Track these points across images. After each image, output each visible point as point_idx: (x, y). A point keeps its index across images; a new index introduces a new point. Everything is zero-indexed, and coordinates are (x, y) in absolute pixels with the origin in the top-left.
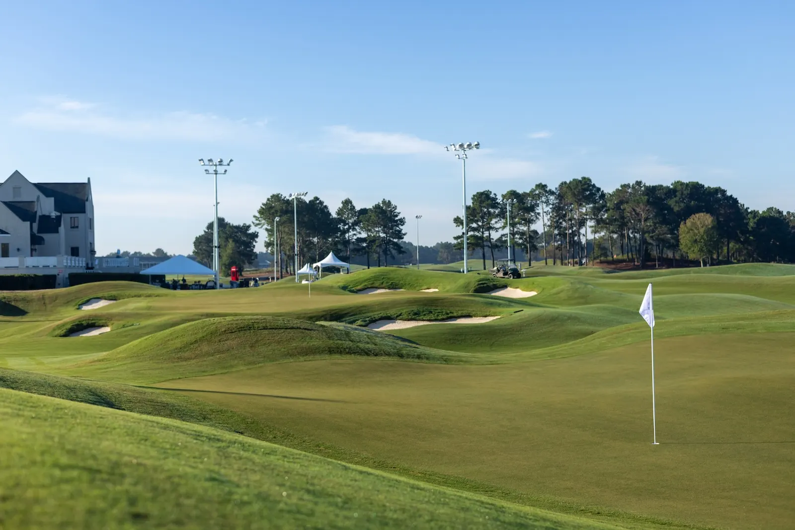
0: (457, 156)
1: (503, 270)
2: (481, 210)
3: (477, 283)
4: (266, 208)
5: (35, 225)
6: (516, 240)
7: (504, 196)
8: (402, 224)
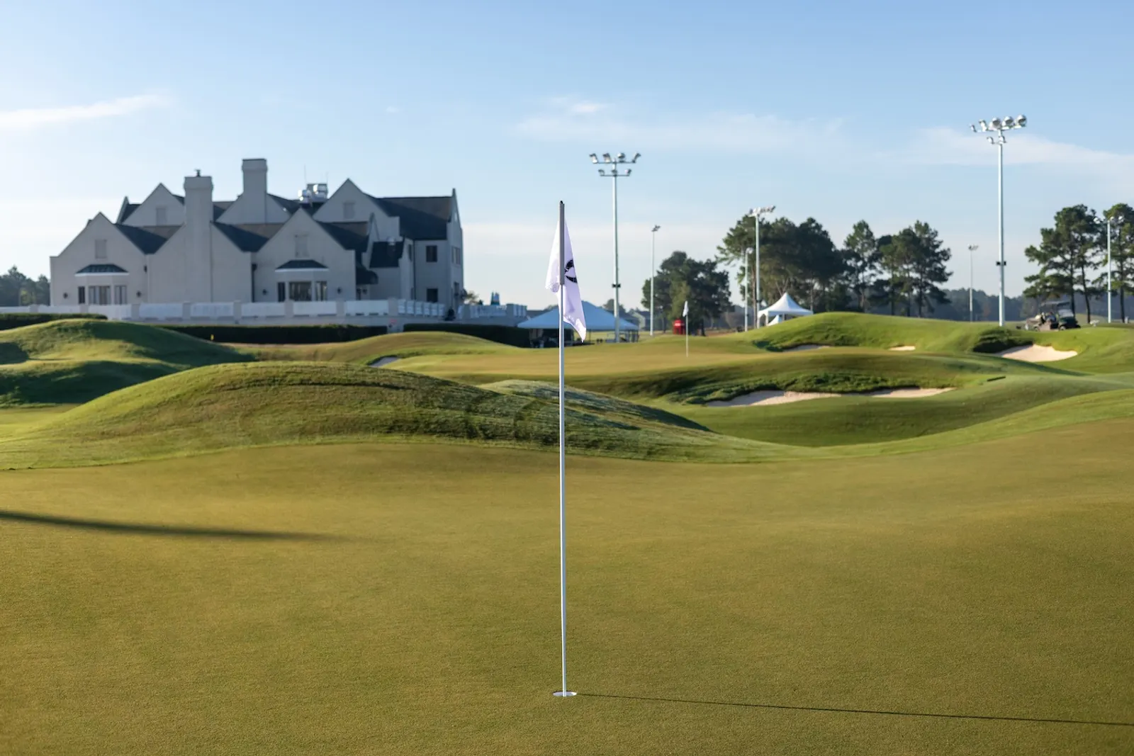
0: (990, 140)
1: (1051, 320)
2: (1070, 236)
3: (980, 338)
4: (736, 236)
5: (366, 257)
6: (1126, 282)
7: (1107, 214)
8: (946, 258)
